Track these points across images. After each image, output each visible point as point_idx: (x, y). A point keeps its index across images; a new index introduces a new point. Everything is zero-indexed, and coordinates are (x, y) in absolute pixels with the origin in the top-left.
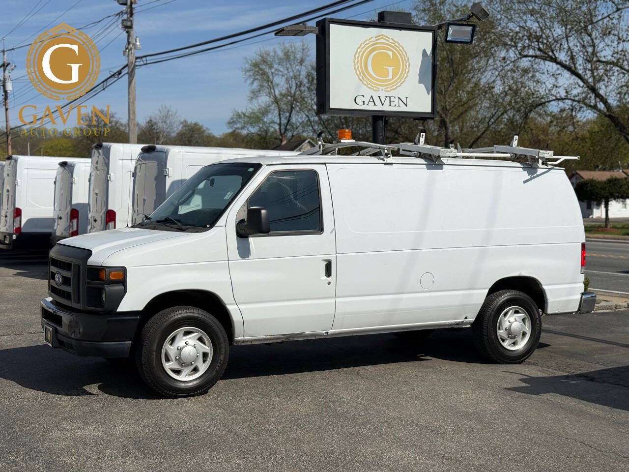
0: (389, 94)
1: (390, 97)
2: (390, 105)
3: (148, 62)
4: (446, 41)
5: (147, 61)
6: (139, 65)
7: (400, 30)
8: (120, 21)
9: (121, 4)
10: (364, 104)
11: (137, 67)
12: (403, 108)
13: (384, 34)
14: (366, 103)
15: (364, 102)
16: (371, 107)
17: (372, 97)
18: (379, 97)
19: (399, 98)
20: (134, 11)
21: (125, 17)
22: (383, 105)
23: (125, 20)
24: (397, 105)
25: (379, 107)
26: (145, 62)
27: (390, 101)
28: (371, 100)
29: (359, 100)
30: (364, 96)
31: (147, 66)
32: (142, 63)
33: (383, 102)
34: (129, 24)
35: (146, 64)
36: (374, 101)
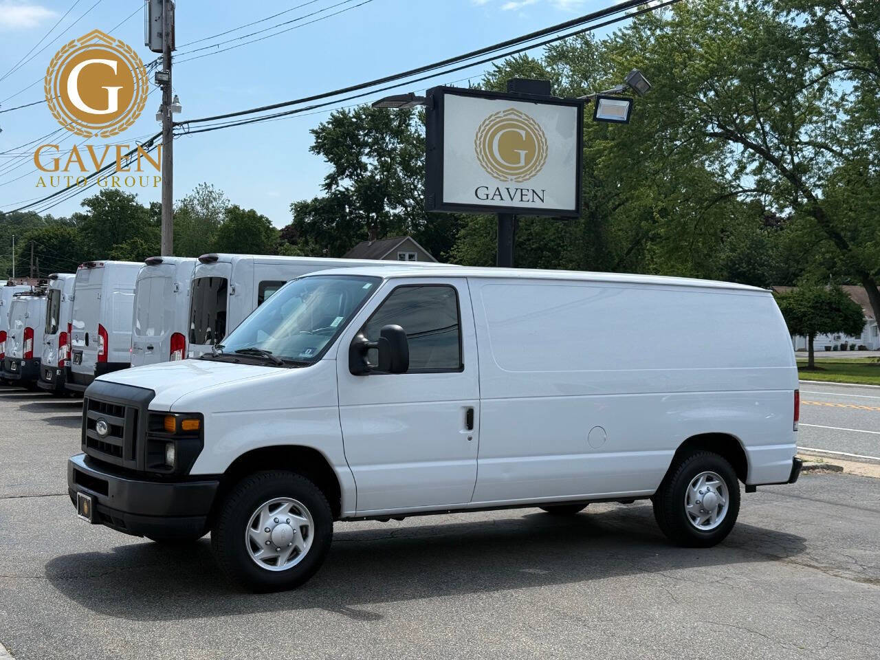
0: (520, 186)
1: (522, 190)
2: (522, 200)
3: (191, 130)
4: (595, 119)
5: (189, 128)
6: (179, 134)
7: (536, 103)
8: (153, 74)
9: (154, 51)
10: (487, 198)
11: (175, 137)
12: (538, 205)
13: (515, 108)
14: (490, 197)
15: (487, 195)
16: (497, 202)
17: (498, 188)
18: (508, 189)
19: (533, 191)
20: (173, 61)
21: (160, 68)
22: (512, 200)
23: (159, 72)
24: (531, 200)
25: (507, 203)
26: (187, 130)
27: (522, 195)
28: (497, 193)
29: (481, 193)
30: (487, 188)
31: (188, 135)
32: (182, 131)
33: (512, 197)
34: (165, 78)
35: (189, 133)
36: (500, 195)
